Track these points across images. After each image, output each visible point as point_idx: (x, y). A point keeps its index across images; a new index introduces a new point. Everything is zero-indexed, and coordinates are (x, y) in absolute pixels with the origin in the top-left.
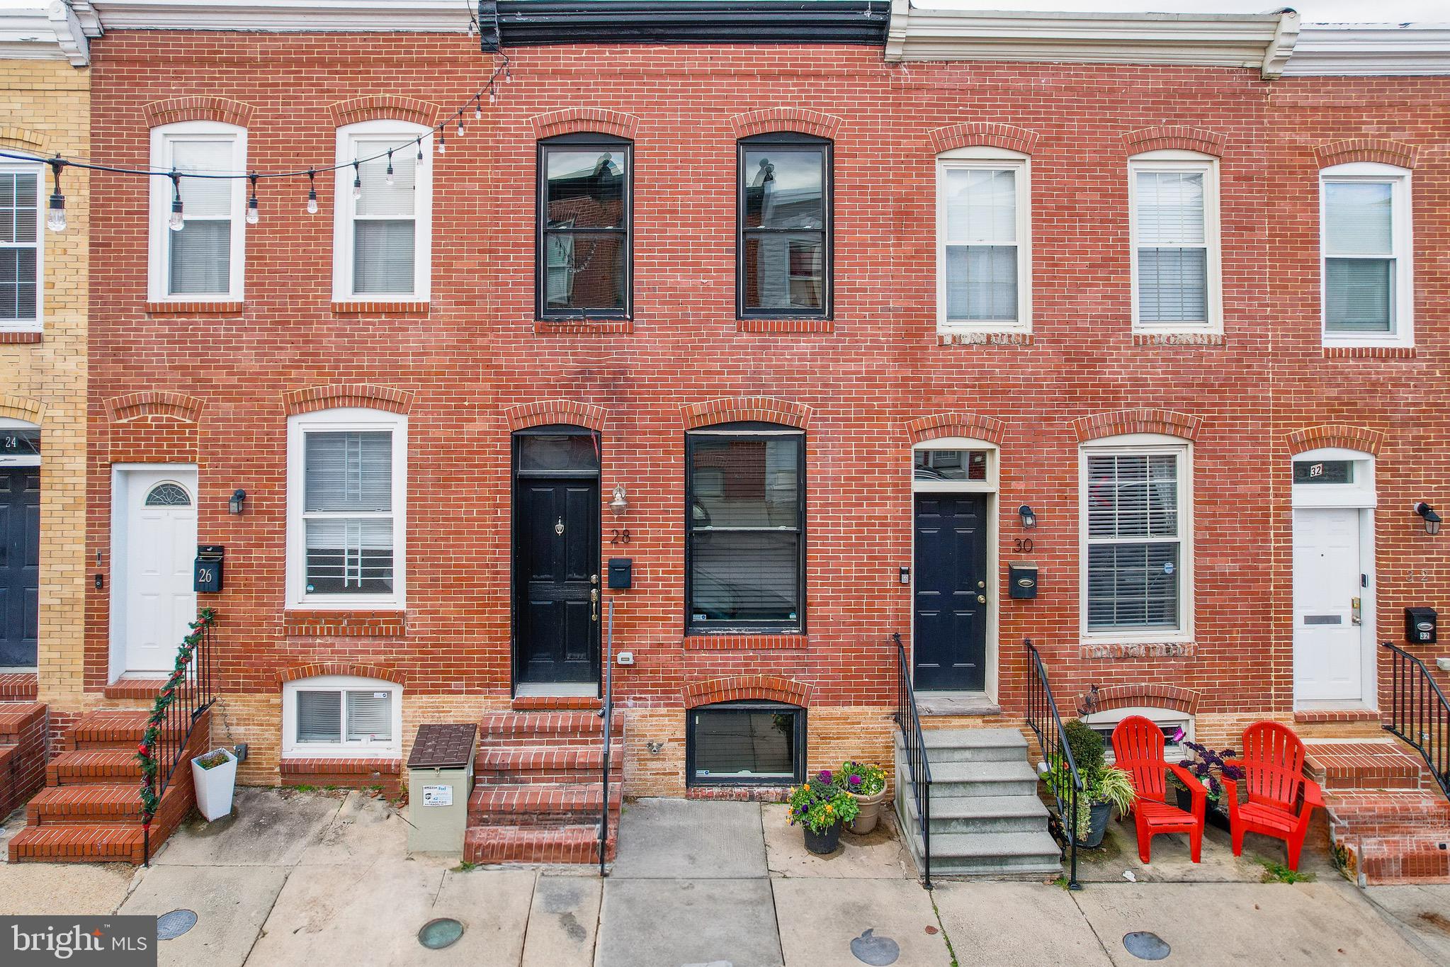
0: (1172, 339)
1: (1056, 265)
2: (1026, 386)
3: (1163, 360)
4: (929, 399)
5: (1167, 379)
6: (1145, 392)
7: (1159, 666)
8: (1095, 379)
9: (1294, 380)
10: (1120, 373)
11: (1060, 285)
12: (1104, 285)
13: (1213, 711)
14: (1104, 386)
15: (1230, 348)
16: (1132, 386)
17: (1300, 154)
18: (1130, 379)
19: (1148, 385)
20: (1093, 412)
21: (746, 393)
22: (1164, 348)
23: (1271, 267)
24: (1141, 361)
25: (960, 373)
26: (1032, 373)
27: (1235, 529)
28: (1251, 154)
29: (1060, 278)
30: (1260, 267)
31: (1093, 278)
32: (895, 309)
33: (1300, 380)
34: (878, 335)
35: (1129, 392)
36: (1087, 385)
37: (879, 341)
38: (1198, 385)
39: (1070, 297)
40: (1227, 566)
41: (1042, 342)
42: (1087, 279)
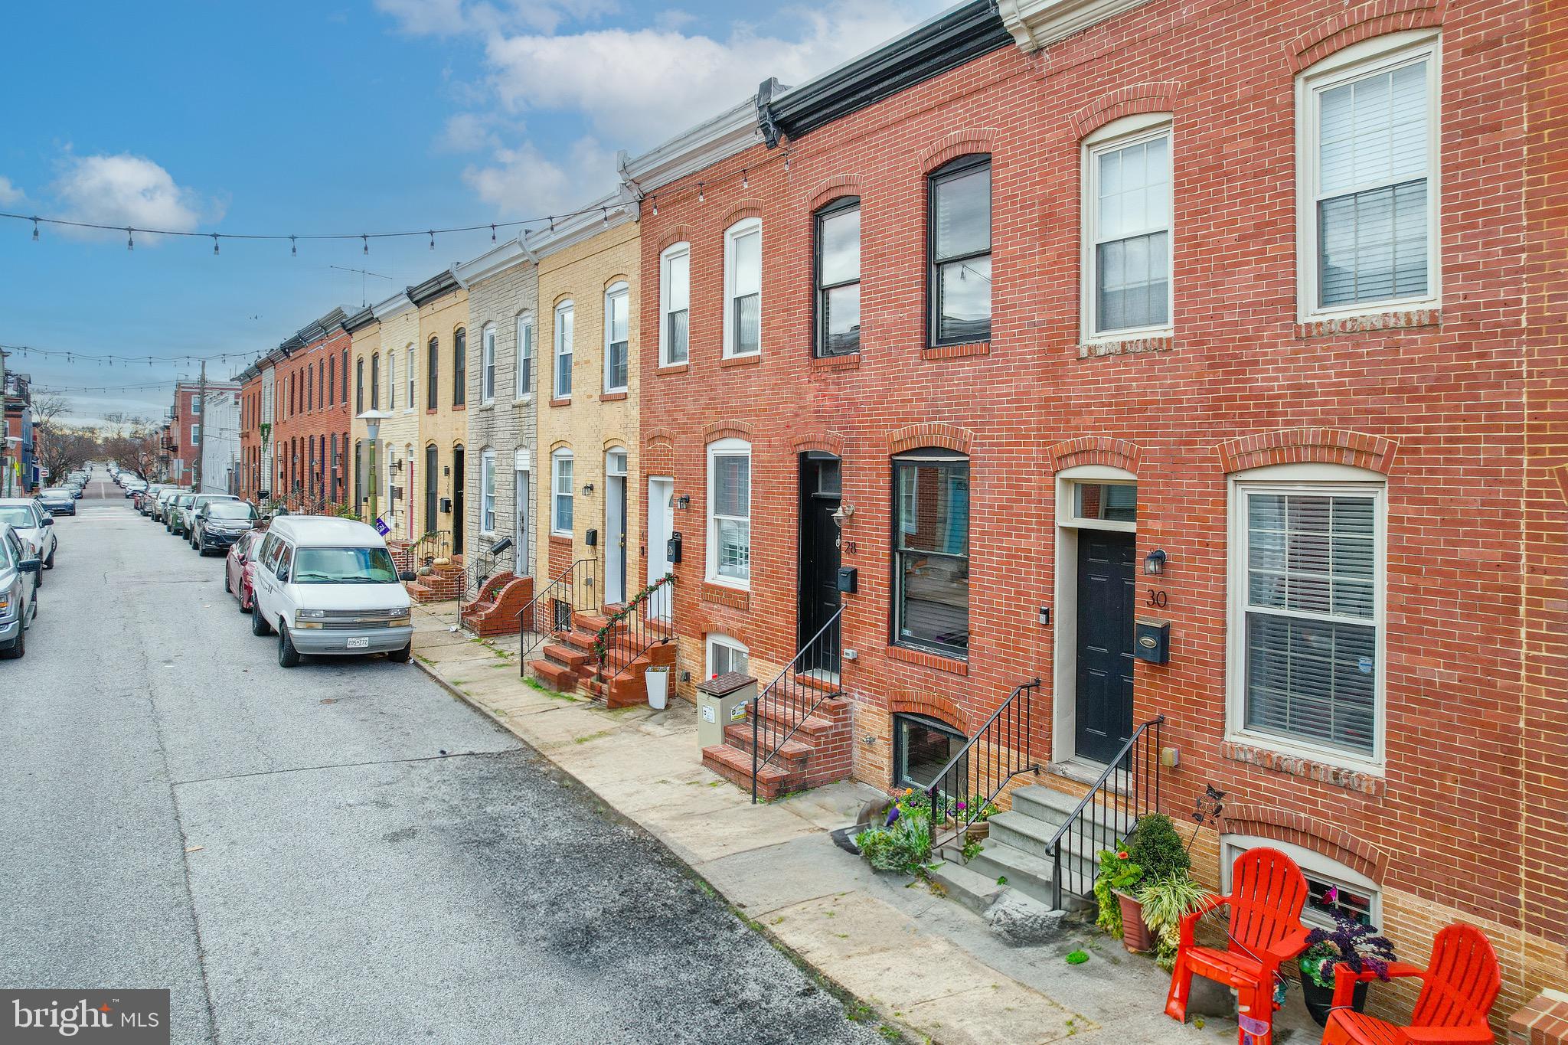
0: (1349, 325)
1: (1198, 245)
2: (1165, 402)
4: (1068, 421)
5: (1343, 384)
6: (1312, 404)
7: (1323, 795)
8: (1244, 389)
10: (1276, 379)
11: (1204, 270)
12: (1257, 261)
13: (1412, 890)
14: (1256, 397)
15: (1447, 329)
16: (1293, 396)
18: (1289, 387)
19: (1316, 394)
20: (1243, 433)
21: (928, 419)
24: (1306, 360)
25: (1096, 390)
26: (1171, 386)
29: (1204, 261)
30: (1508, 188)
31: (1244, 255)
32: (1040, 323)
34: (1024, 353)
35: (1290, 405)
36: (1234, 398)
37: (1026, 360)
38: (1392, 390)
39: (1215, 284)
40: (1439, 673)
41: (1182, 345)
42: (1235, 256)
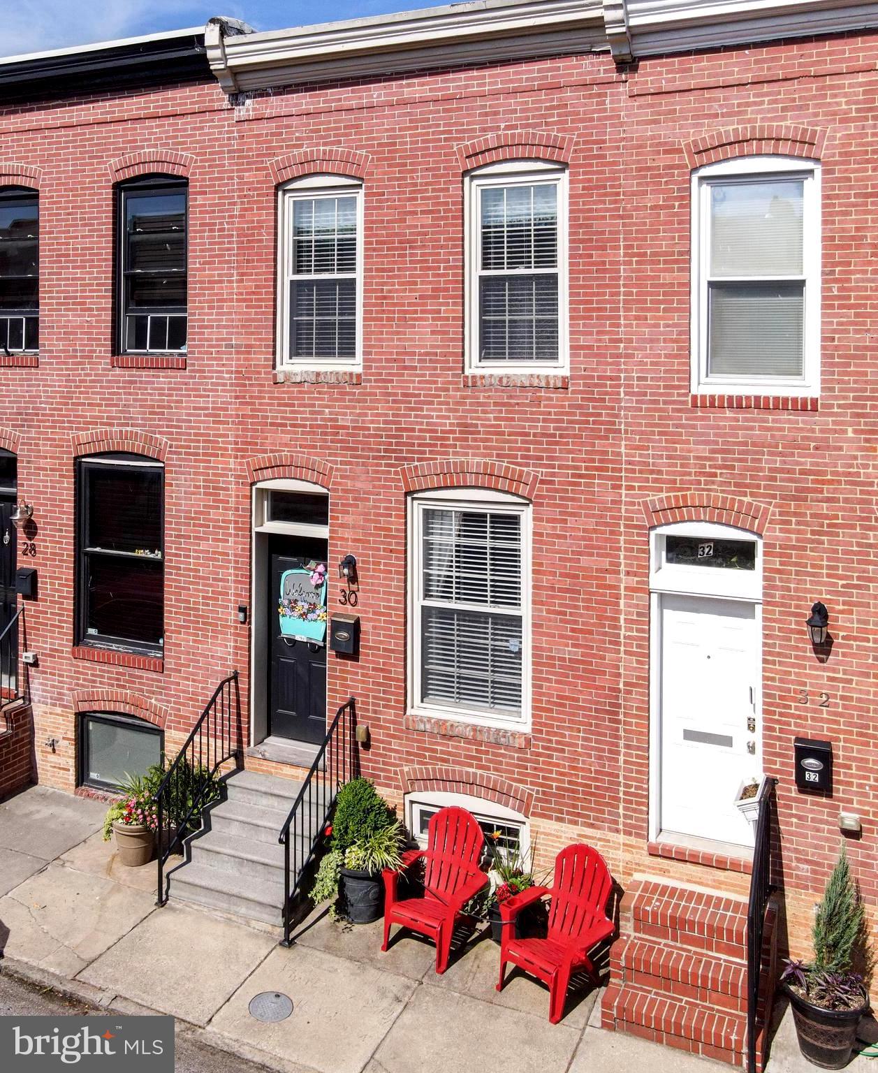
0: (505, 381)
1: (385, 298)
2: (355, 428)
3: (496, 404)
5: (499, 426)
6: (475, 440)
7: (487, 753)
8: (422, 423)
9: (653, 433)
10: (448, 417)
11: (389, 319)
12: (434, 319)
13: (550, 818)
14: (432, 431)
15: (574, 392)
16: (461, 432)
17: (666, 152)
18: (459, 425)
19: (479, 432)
20: (419, 460)
21: (119, 425)
22: (497, 390)
23: (626, 294)
24: (471, 404)
25: (292, 412)
26: (359, 415)
27: (576, 607)
28: (604, 157)
29: (389, 312)
30: (612, 294)
31: (423, 312)
32: (238, 346)
33: (660, 433)
34: (222, 372)
35: (459, 439)
36: (413, 430)
37: (223, 378)
38: (535, 435)
41: (370, 381)
42: (416, 312)
